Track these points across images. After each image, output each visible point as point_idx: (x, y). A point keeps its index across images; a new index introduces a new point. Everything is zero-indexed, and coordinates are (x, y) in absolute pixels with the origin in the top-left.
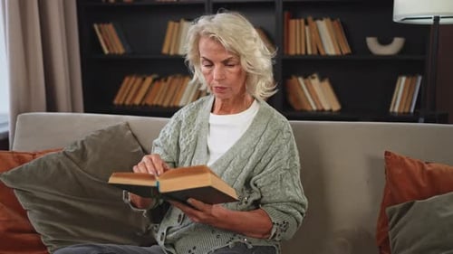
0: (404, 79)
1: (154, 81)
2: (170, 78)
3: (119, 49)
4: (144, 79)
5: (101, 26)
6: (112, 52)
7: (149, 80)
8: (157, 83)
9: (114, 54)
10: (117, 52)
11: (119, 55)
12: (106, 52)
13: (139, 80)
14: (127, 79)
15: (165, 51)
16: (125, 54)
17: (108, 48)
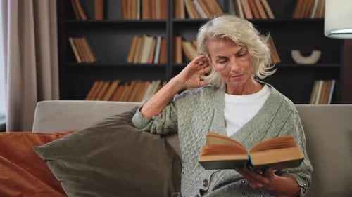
0: (321, 83)
1: (119, 85)
2: (133, 83)
3: (91, 59)
4: (111, 84)
5: (76, 39)
6: (84, 61)
7: (115, 84)
8: (121, 87)
9: (86, 63)
10: (88, 61)
11: (89, 63)
12: (79, 61)
13: (107, 84)
14: (96, 84)
15: (130, 60)
16: (94, 63)
17: (81, 58)
